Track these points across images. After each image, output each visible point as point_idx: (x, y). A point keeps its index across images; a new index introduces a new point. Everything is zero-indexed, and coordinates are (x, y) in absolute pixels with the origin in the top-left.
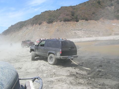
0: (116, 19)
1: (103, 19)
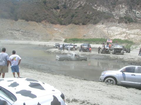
0: (59, 24)
1: (45, 22)
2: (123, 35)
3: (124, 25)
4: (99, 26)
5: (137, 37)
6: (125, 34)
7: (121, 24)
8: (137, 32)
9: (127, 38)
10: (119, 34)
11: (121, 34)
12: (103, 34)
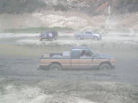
2: (61, 22)
3: (61, 12)
4: (36, 15)
5: (75, 24)
6: (63, 22)
7: (57, 12)
8: (75, 19)
9: (65, 26)
10: (57, 22)
11: (59, 22)
12: (41, 23)
